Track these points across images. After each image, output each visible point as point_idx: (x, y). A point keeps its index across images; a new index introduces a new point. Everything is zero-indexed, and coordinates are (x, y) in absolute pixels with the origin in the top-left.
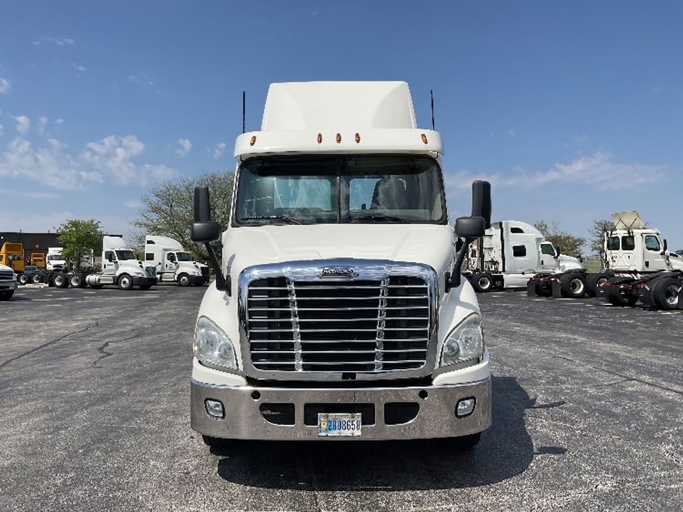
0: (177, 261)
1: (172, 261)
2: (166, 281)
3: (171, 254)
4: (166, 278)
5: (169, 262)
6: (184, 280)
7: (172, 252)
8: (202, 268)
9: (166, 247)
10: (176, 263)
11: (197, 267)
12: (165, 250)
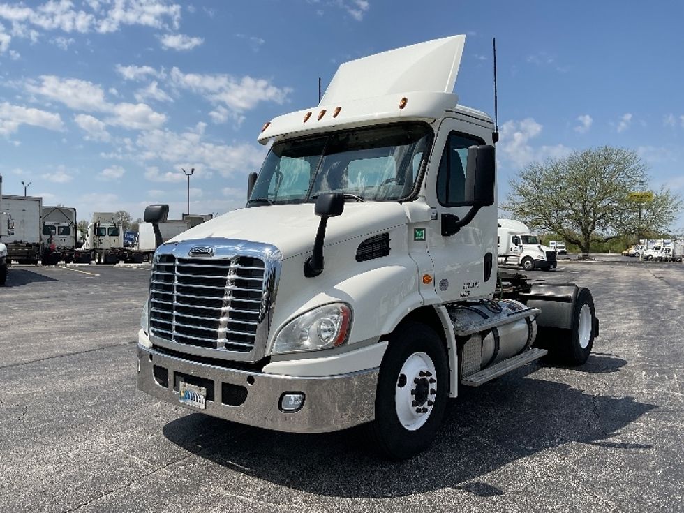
0: (522, 244)
1: (516, 245)
2: (511, 265)
3: (516, 237)
4: (510, 261)
5: (513, 245)
6: (528, 264)
7: (517, 235)
8: (547, 252)
9: (512, 230)
10: (521, 246)
11: (542, 251)
12: (511, 233)
